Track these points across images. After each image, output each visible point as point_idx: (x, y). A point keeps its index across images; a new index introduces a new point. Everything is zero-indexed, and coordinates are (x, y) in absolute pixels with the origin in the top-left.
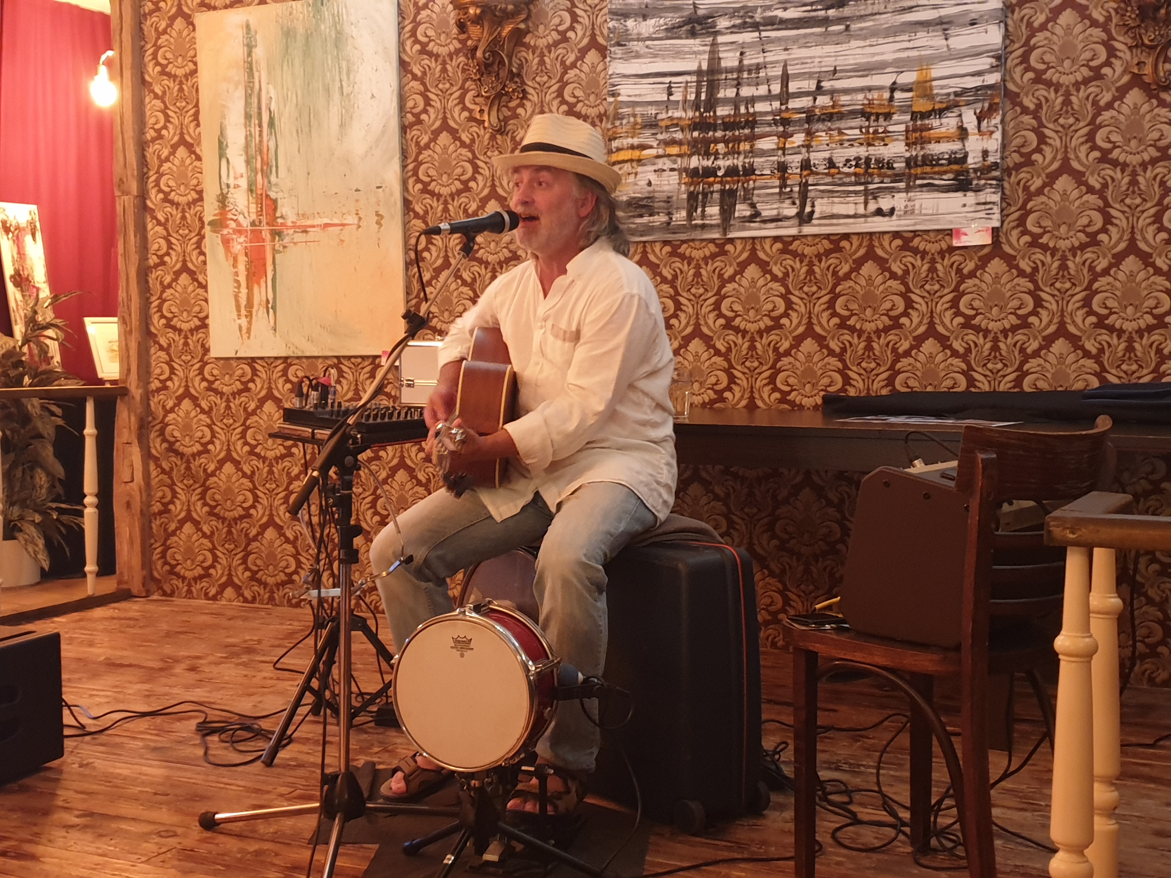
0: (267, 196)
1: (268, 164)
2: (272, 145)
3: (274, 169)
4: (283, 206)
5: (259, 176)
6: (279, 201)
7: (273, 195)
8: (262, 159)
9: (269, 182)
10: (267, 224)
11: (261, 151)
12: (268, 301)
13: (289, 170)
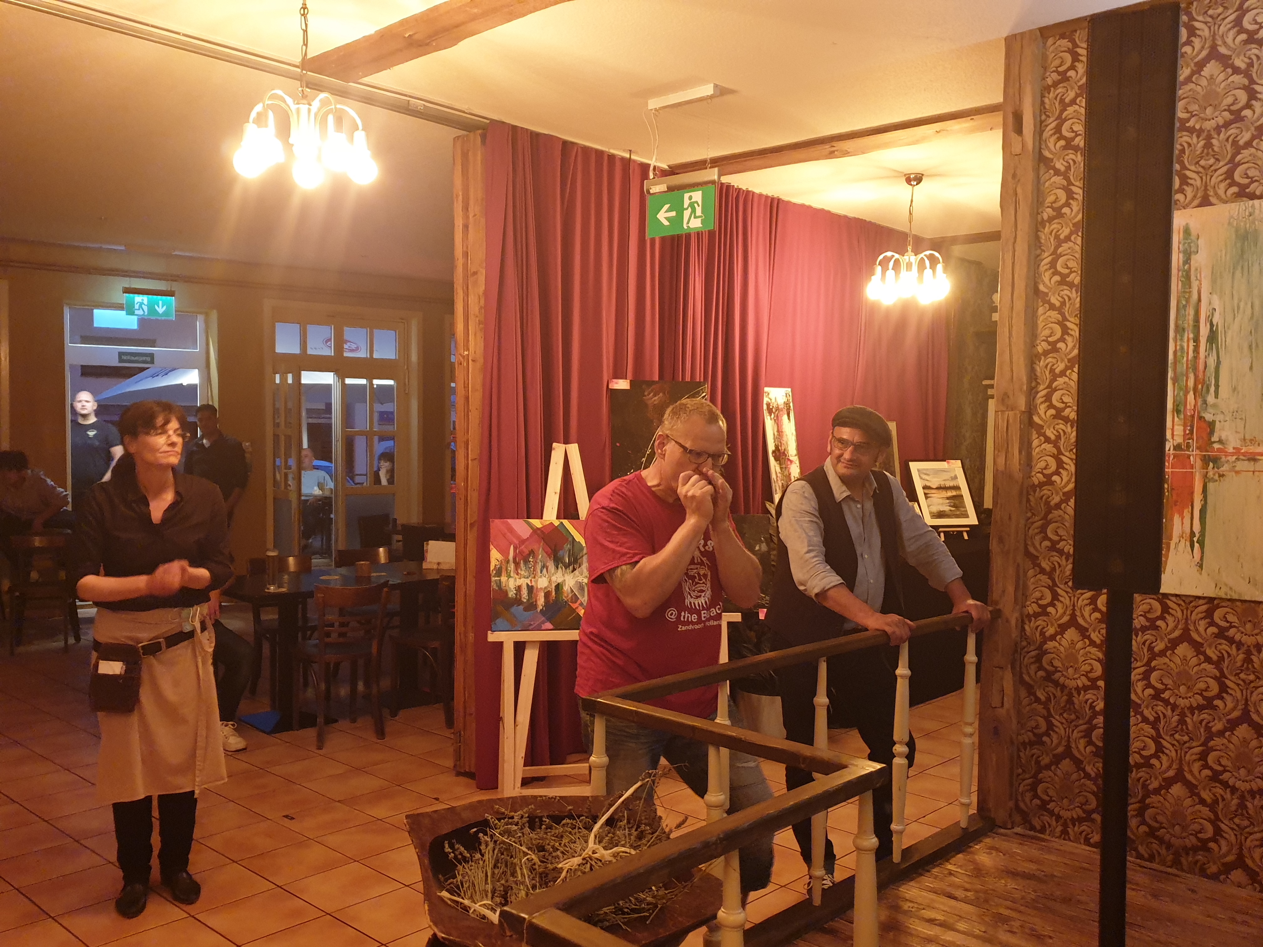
0: (1201, 418)
1: (1203, 383)
2: (1212, 361)
3: (1212, 389)
4: (1223, 429)
5: (1191, 396)
6: (1217, 423)
7: (1208, 417)
8: (1196, 377)
9: (1205, 402)
10: (1197, 448)
11: (1195, 369)
12: (1192, 534)
13: (1234, 389)
